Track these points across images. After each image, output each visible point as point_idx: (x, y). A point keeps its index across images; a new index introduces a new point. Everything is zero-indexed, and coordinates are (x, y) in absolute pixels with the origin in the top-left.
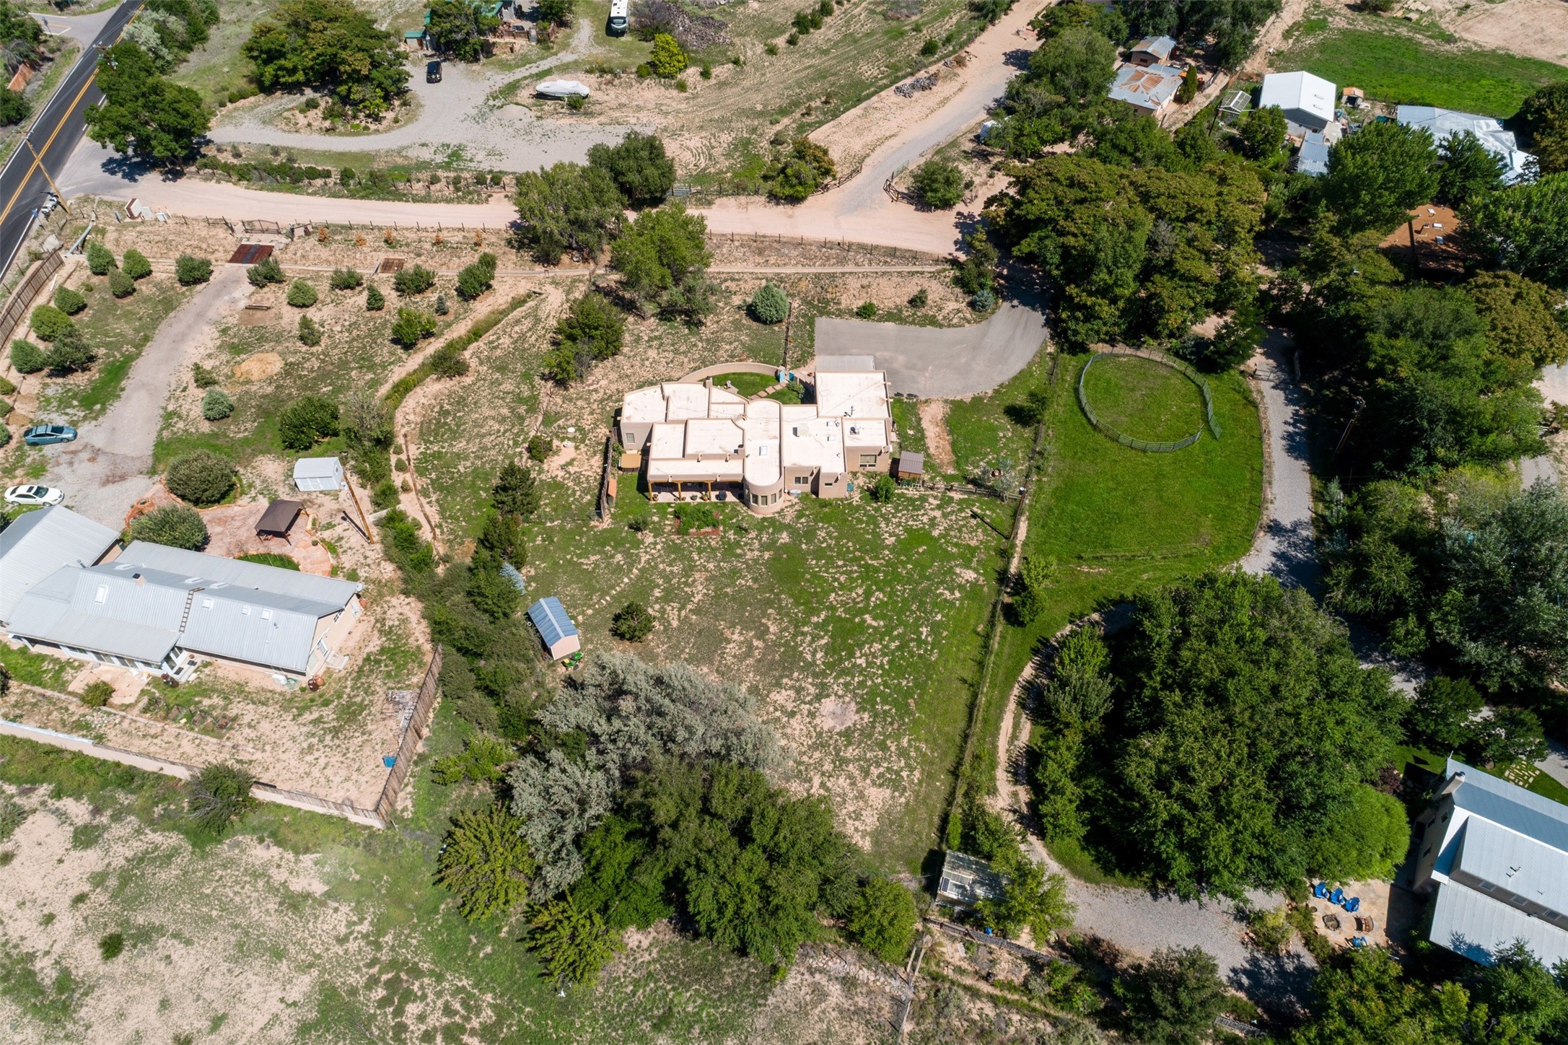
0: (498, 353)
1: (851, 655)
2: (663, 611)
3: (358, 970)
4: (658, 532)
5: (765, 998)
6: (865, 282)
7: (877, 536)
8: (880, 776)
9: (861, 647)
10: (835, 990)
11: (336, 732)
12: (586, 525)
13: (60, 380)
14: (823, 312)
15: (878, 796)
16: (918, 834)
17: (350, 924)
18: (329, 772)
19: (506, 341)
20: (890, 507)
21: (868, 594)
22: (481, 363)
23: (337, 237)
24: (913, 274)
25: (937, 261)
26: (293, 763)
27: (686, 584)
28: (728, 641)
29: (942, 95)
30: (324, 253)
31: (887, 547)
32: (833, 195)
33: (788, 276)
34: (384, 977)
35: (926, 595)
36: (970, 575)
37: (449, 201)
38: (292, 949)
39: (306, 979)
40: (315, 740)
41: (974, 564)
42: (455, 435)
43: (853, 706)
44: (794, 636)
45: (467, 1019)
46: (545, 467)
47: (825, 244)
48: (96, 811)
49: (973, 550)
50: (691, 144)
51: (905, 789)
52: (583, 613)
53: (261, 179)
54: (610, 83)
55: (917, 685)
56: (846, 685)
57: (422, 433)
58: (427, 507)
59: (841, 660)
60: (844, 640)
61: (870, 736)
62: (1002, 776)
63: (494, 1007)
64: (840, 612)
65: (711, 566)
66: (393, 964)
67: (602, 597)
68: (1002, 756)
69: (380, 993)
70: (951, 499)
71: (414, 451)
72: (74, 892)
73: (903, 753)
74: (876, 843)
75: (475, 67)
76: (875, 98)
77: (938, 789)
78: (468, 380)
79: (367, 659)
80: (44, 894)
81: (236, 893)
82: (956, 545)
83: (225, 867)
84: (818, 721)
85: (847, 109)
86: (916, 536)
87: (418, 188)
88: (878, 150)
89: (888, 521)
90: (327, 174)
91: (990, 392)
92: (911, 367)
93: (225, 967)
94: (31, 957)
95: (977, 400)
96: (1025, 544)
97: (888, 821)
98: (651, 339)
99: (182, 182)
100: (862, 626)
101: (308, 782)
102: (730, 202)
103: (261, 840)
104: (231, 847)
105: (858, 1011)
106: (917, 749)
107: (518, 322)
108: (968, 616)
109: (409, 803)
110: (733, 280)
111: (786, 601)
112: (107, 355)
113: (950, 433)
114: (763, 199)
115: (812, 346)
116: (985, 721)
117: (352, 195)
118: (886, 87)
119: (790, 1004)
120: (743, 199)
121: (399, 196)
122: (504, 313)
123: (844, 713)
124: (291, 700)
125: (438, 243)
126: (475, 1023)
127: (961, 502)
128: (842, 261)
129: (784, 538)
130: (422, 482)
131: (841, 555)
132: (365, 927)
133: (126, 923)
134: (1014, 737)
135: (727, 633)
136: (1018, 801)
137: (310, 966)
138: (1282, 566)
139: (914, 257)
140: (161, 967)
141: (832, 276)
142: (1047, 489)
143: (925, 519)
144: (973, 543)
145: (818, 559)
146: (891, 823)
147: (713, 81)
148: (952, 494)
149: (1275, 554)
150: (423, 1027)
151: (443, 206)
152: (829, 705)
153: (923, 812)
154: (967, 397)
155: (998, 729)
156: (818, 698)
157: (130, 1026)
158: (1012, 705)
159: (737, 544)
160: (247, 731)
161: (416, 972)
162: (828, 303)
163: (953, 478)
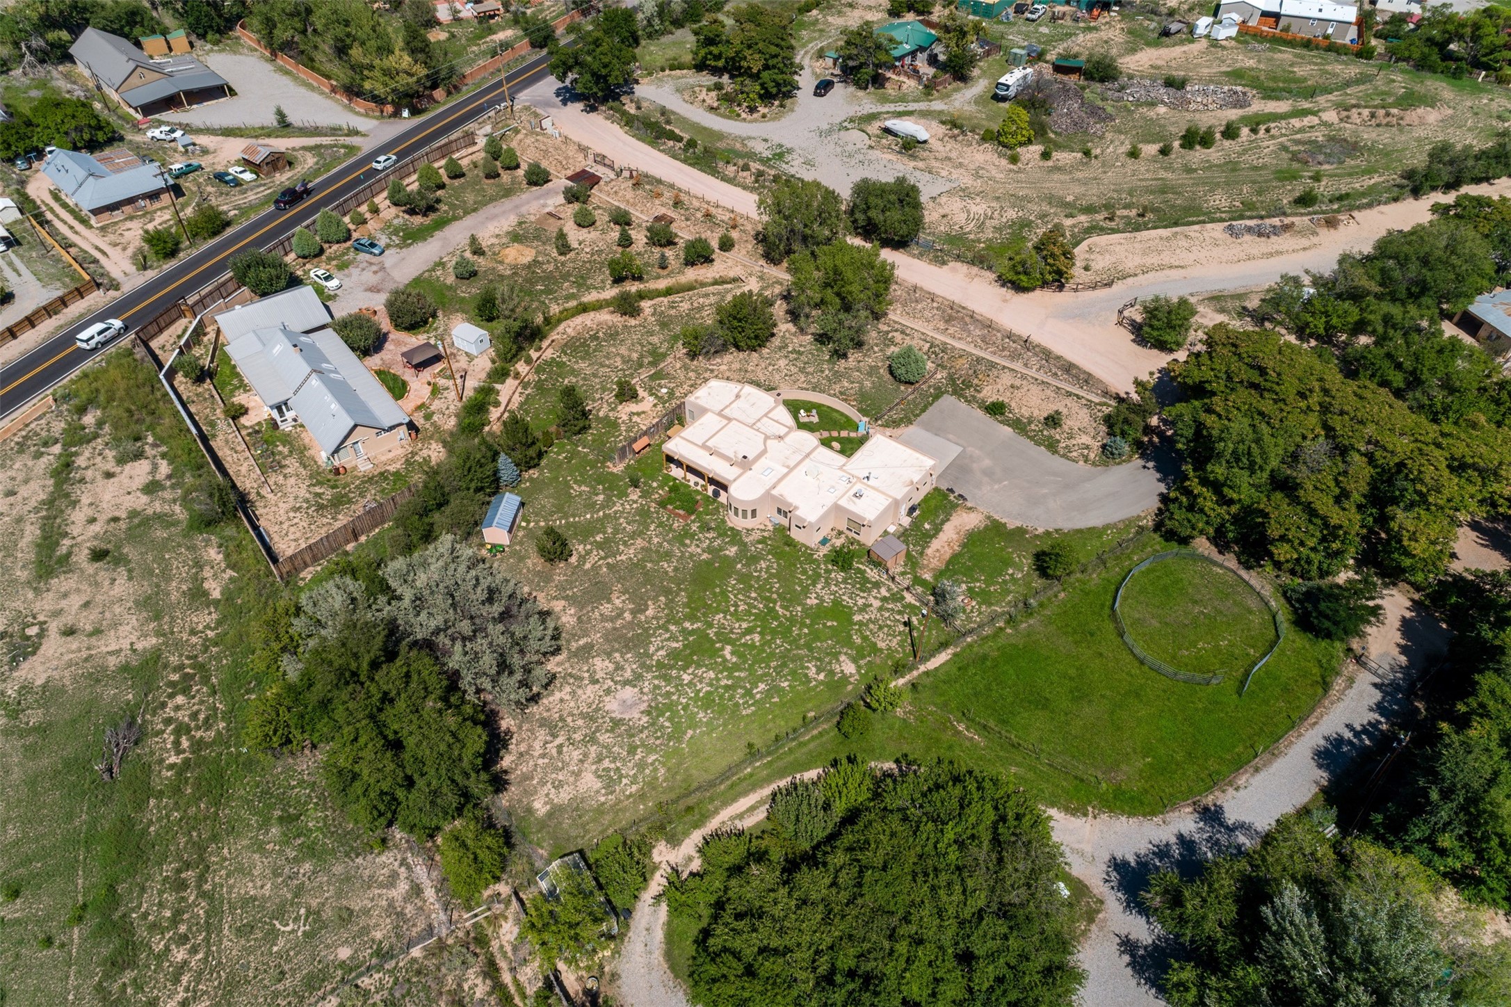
0: (673, 312)
1: (685, 668)
2: (588, 553)
3: (181, 655)
4: (645, 495)
5: (357, 855)
6: (1018, 382)
7: (806, 591)
8: (607, 770)
9: (699, 666)
10: (403, 887)
11: (321, 507)
12: (603, 463)
13: (407, 217)
14: (958, 393)
15: (590, 782)
16: (587, 832)
17: (208, 627)
18: (292, 529)
19: (685, 306)
20: (840, 576)
21: (749, 631)
22: (653, 315)
23: (648, 187)
24: (1069, 394)
25: (1106, 393)
26: (282, 512)
27: (625, 543)
28: (609, 601)
29: (1276, 247)
30: (630, 194)
31: (803, 605)
32: (1064, 298)
33: (954, 348)
34: (188, 670)
35: (793, 661)
36: (849, 668)
37: (745, 188)
38: (167, 619)
39: (154, 640)
40: (305, 505)
41: (862, 662)
42: (587, 356)
43: (644, 706)
44: (659, 627)
45: (198, 728)
46: (620, 408)
47: (1010, 336)
48: (169, 477)
49: (875, 649)
50: (974, 209)
51: (612, 793)
52: (537, 522)
53: (638, 129)
54: (954, 137)
55: (707, 724)
56: (657, 687)
57: (566, 345)
58: (517, 394)
59: (672, 667)
60: (692, 654)
61: (633, 736)
62: (697, 837)
63: (219, 733)
64: (711, 633)
65: (656, 540)
66: (202, 667)
67: (560, 519)
68: (713, 824)
69: (175, 677)
70: (903, 598)
71: (549, 354)
72: (117, 514)
73: (641, 766)
74: (550, 815)
75: (861, 93)
76: (1196, 227)
77: (637, 811)
78: (633, 322)
79: (382, 474)
80: (105, 506)
81: (178, 568)
82: (865, 638)
83: (188, 548)
84: (607, 699)
85: (1155, 228)
86: (839, 611)
87: (731, 170)
88: (1151, 275)
89: (827, 584)
90: (680, 139)
91: (1040, 530)
92: (988, 473)
93: (130, 604)
94: (66, 534)
95: (1020, 531)
96: (927, 673)
97: (576, 807)
98: (794, 351)
99: (593, 115)
100: (716, 653)
101: (276, 528)
102: (962, 268)
103: (220, 546)
104: (204, 540)
105: (400, 915)
106: (656, 770)
107: (707, 295)
108: (809, 699)
109: (309, 577)
110: (903, 332)
111: (683, 598)
112: (445, 212)
113: (964, 545)
114: (994, 276)
115: (918, 415)
116: (732, 786)
117: (685, 161)
118: (1222, 220)
119: (367, 872)
120: (975, 270)
121: (714, 172)
122: (703, 285)
123: (631, 707)
124: (319, 474)
125: (708, 215)
126: (199, 734)
127: (910, 605)
128: (1014, 356)
129: (732, 551)
130: (533, 377)
131: (760, 590)
132: (210, 634)
133: (119, 547)
134: (741, 816)
135: (614, 596)
136: (686, 865)
137: (164, 635)
138: (1176, 852)
139: (1087, 380)
140: (107, 583)
141: (993, 365)
142: (1001, 641)
143: (860, 602)
144: (881, 645)
145: (739, 581)
146: (577, 809)
147: (1050, 163)
148: (906, 594)
149: (1180, 837)
150: (172, 714)
151: (739, 190)
152: (628, 693)
153: (607, 819)
154: (1012, 524)
155: (734, 799)
156: (626, 683)
157: (64, 604)
158: (767, 791)
159: (692, 536)
160: (281, 478)
161: (206, 680)
162: (968, 387)
163: (923, 583)
